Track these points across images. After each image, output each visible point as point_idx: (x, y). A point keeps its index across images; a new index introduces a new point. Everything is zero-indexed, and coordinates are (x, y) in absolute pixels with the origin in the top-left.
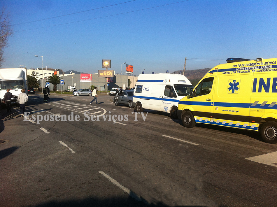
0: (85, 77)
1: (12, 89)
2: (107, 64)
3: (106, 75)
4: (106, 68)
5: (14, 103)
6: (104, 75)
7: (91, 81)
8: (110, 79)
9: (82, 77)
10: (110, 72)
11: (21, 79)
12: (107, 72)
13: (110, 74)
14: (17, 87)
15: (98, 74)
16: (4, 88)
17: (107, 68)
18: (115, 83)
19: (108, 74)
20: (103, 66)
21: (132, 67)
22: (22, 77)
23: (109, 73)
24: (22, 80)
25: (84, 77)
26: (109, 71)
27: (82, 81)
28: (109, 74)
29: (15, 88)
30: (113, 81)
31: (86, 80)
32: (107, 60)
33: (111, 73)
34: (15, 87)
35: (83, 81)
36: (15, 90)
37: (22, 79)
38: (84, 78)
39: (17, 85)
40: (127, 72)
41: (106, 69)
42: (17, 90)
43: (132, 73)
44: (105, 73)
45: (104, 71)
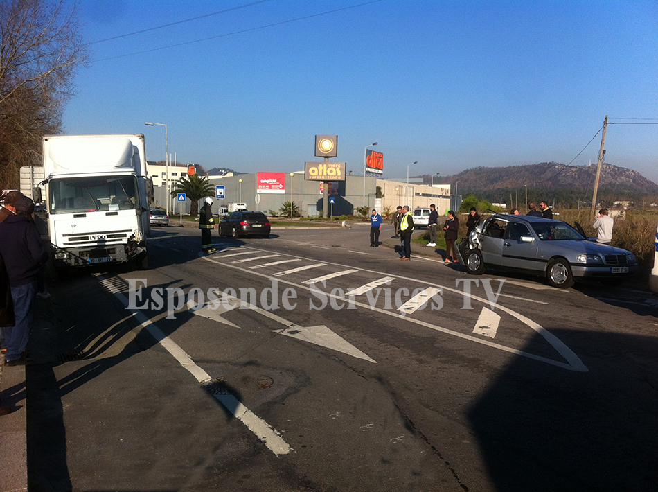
0: (268, 181)
1: (97, 210)
2: (327, 145)
3: (325, 174)
4: (325, 157)
5: (105, 260)
6: (321, 174)
7: (283, 192)
8: (331, 187)
9: (262, 181)
10: (335, 168)
11: (128, 172)
12: (327, 168)
14: (114, 203)
15: (304, 172)
16: (67, 204)
17: (328, 157)
18: (344, 195)
19: (331, 171)
20: (317, 153)
21: (380, 157)
22: (129, 166)
23: (334, 170)
24: (132, 177)
25: (265, 181)
27: (262, 190)
28: (334, 172)
29: (107, 206)
30: (338, 191)
31: (270, 188)
32: (329, 137)
33: (338, 170)
34: (104, 201)
35: (264, 191)
36: (107, 214)
37: (130, 174)
38: (266, 184)
39: (112, 197)
40: (369, 169)
41: (326, 159)
42: (116, 214)
43: (380, 172)
44: (323, 170)
45: (321, 165)
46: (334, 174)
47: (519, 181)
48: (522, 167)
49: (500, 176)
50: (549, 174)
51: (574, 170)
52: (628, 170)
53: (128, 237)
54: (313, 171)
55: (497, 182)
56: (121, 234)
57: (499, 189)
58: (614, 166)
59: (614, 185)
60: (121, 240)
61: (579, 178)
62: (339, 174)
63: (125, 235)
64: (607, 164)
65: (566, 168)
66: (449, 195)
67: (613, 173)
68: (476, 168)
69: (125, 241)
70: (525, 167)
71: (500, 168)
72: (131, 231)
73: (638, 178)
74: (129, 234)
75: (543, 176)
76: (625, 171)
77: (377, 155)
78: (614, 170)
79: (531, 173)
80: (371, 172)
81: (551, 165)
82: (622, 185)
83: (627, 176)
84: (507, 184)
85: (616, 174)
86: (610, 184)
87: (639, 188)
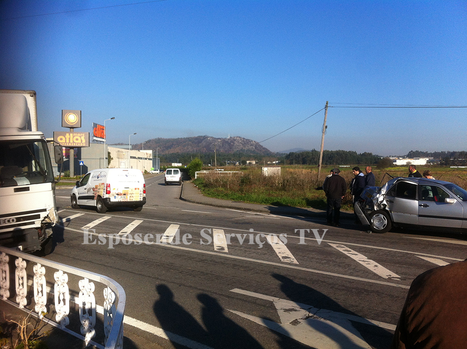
2: (72, 118)
3: (71, 141)
4: (71, 128)
6: (68, 141)
10: (80, 137)
12: (73, 137)
13: (82, 141)
14: (23, 175)
15: (53, 139)
17: (73, 128)
19: (77, 139)
20: (63, 124)
26: (79, 135)
30: (77, 155)
32: (73, 112)
33: (83, 138)
36: (17, 190)
40: (95, 138)
41: (72, 129)
42: (27, 189)
43: (103, 140)
44: (69, 138)
45: (67, 134)
46: (79, 141)
47: (185, 148)
48: (187, 138)
49: (173, 144)
50: (204, 143)
51: (220, 140)
52: (252, 141)
53: (42, 219)
54: (61, 139)
55: (170, 148)
56: (33, 215)
57: (173, 153)
58: (244, 138)
59: (244, 150)
60: (33, 223)
61: (223, 146)
62: (84, 141)
63: (38, 217)
64: (239, 137)
65: (215, 139)
66: (151, 158)
67: (243, 143)
68: (156, 139)
69: (38, 224)
70: (188, 138)
71: (172, 139)
72: (45, 210)
73: (258, 146)
74: (43, 215)
75: (200, 144)
76: (250, 142)
77: (101, 128)
78: (243, 141)
79: (193, 143)
80: (97, 141)
81: (205, 137)
82: (248, 150)
83: (252, 145)
84: (177, 150)
85: (245, 143)
86: (242, 150)
87: (259, 152)
